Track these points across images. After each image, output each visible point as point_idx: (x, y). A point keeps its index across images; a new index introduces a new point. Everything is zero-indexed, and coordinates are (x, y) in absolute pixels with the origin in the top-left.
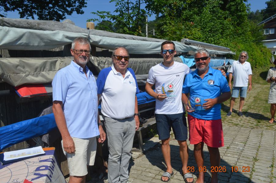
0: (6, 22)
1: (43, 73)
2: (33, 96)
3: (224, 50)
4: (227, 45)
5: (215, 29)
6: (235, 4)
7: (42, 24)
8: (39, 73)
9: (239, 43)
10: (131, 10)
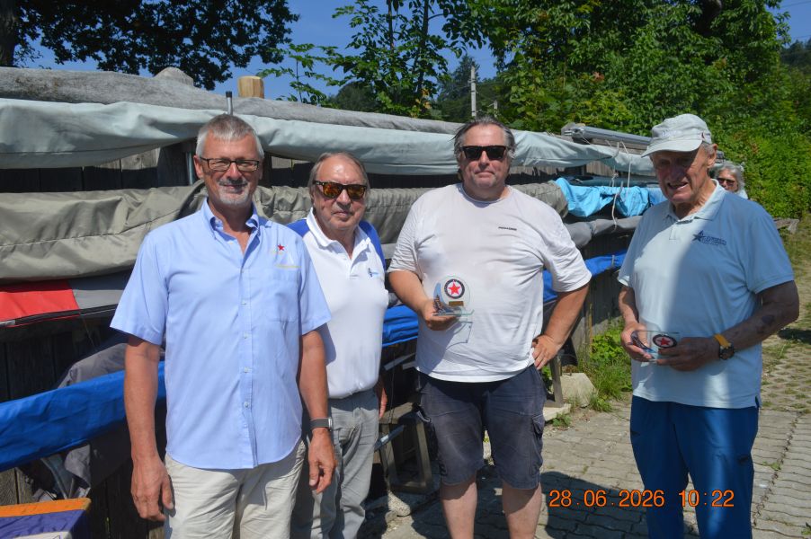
1: (65, 242)
2: (25, 321)
5: (674, 94)
6: (740, 17)
8: (53, 244)
9: (754, 137)
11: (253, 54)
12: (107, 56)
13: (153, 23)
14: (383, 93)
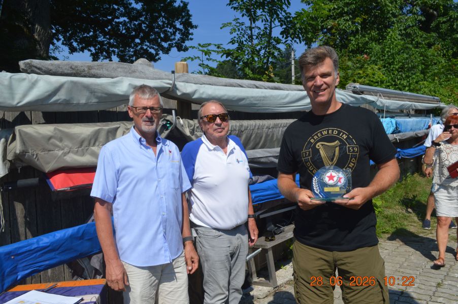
0: (36, 67)
1: (93, 148)
2: (74, 188)
3: (428, 101)
4: (435, 92)
5: (410, 66)
6: (448, 21)
7: (96, 67)
8: (87, 149)
10: (257, 40)
11: (172, 47)
12: (95, 49)
13: (120, 31)
14: (247, 68)
